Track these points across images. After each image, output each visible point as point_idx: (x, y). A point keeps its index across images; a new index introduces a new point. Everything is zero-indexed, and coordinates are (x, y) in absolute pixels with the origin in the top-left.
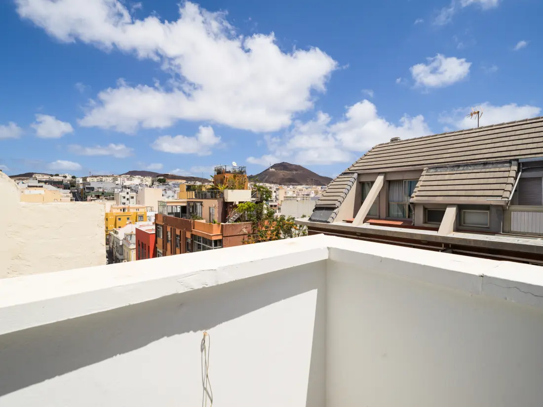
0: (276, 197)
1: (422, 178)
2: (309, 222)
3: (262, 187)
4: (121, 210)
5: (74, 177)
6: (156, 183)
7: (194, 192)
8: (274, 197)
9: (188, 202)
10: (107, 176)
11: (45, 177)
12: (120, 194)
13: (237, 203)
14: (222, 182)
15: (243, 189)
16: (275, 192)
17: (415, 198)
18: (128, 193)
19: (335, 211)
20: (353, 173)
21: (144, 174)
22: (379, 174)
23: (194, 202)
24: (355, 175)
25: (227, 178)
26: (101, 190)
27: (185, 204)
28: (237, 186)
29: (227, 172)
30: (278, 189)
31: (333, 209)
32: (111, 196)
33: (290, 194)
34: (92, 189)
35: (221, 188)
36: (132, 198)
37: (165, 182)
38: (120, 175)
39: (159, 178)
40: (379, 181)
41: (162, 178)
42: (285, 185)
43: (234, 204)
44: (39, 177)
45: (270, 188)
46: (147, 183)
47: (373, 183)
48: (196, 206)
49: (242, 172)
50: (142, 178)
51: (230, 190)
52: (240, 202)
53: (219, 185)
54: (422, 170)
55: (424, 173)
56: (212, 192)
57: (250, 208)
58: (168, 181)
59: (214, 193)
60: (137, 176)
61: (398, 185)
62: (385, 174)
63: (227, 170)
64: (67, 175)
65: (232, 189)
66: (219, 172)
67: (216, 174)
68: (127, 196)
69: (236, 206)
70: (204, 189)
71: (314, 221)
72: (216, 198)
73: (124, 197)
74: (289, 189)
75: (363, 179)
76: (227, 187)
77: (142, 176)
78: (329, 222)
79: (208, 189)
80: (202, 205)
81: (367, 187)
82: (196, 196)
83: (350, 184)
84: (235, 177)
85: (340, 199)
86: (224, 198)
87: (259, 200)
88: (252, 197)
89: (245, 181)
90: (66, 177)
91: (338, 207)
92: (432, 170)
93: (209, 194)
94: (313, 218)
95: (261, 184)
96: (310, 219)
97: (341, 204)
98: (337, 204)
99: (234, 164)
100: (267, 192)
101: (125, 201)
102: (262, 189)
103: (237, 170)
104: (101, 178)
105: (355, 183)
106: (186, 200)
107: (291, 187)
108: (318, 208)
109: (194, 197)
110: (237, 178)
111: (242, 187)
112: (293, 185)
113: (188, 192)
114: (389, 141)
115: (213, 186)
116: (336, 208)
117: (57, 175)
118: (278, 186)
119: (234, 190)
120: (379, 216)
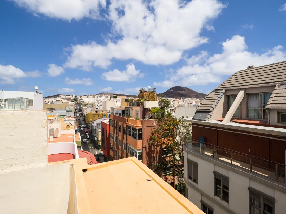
0: (173, 105)
1: (274, 91)
2: (192, 120)
3: (164, 100)
4: (95, 112)
5: (76, 96)
6: (112, 99)
7: (128, 103)
8: (172, 105)
9: (125, 108)
10: (90, 95)
11: (64, 96)
12: (96, 104)
13: (151, 109)
14: (143, 97)
15: (154, 101)
16: (173, 102)
17: (270, 105)
18: (99, 103)
19: (210, 114)
20: (222, 90)
21: (106, 94)
22: (241, 89)
23: (128, 108)
24: (224, 91)
25: (145, 95)
26: (87, 102)
27: (124, 109)
28: (151, 99)
29: (146, 92)
30: (174, 101)
31: (209, 112)
32: (92, 105)
33: (181, 103)
34: (84, 101)
35: (142, 100)
36: (101, 106)
37: (116, 98)
38: (96, 95)
39: (114, 96)
40: (241, 94)
41: (115, 96)
42: (178, 98)
43: (149, 109)
44: (62, 96)
45: (170, 100)
46: (108, 98)
47: (236, 96)
48: (129, 110)
49: (153, 92)
50: (106, 96)
51: (147, 102)
52: (152, 108)
53: (141, 99)
54: (275, 86)
55: (276, 88)
56: (137, 102)
57: (158, 111)
58: (118, 97)
59: (139, 103)
60: (104, 95)
61: (255, 96)
62: (245, 89)
63: (146, 91)
64: (73, 95)
65: (148, 101)
66: (141, 92)
67: (140, 93)
68: (99, 105)
69: (150, 110)
70: (134, 101)
71: (196, 119)
72: (139, 106)
73: (97, 106)
74: (180, 100)
75: (229, 93)
76: (146, 99)
77: (106, 95)
78: (206, 121)
79: (135, 101)
80: (132, 109)
81: (231, 98)
82: (129, 105)
83: (220, 96)
84: (150, 94)
85: (213, 106)
86: (143, 106)
87: (163, 107)
88: (159, 105)
89: (155, 96)
90: (73, 96)
91: (212, 111)
92: (283, 86)
93: (136, 104)
94: (195, 118)
95: (164, 98)
96: (193, 118)
97: (214, 109)
98: (211, 109)
99: (150, 87)
100: (167, 102)
101: (97, 107)
102: (164, 101)
103: (151, 90)
104: (88, 96)
105: (223, 96)
106: (124, 107)
107: (182, 99)
108: (198, 112)
109: (128, 105)
110: (151, 95)
111: (153, 99)
112: (182, 98)
113: (125, 103)
114: (247, 68)
115: (138, 99)
116: (210, 112)
117: (69, 95)
118: (174, 99)
119: (149, 102)
120: (241, 117)
